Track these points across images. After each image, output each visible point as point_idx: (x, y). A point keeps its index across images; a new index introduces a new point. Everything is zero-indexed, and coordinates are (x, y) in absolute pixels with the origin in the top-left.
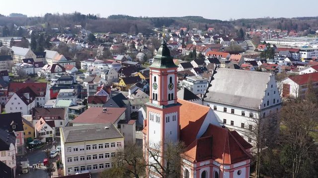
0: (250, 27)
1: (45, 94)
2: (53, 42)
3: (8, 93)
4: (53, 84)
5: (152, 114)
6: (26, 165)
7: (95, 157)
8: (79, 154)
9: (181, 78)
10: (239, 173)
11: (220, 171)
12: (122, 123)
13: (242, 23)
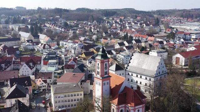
0: (164, 16)
1: (41, 63)
2: (43, 27)
3: (20, 63)
4: (45, 56)
5: (97, 81)
6: (34, 104)
7: (69, 101)
8: (61, 99)
9: (117, 52)
10: (138, 111)
11: (129, 110)
12: (83, 82)
13: (159, 13)
